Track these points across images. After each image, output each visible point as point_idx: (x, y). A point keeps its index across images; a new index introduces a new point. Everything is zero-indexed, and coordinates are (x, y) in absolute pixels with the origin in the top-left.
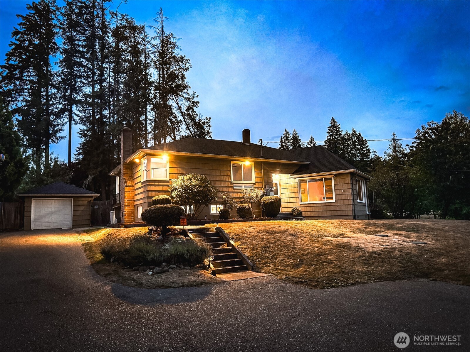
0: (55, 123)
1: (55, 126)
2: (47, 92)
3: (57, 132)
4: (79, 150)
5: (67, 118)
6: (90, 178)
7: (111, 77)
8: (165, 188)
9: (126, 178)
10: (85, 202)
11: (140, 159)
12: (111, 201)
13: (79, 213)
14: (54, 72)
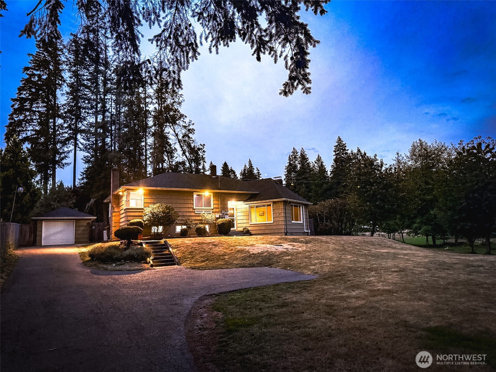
0: (61, 151)
1: (61, 153)
2: (54, 122)
3: (63, 159)
4: (83, 175)
5: (73, 145)
6: (92, 201)
7: (113, 108)
8: (140, 214)
9: (114, 206)
10: (85, 223)
11: (123, 192)
12: (105, 223)
13: (79, 232)
14: (61, 104)
